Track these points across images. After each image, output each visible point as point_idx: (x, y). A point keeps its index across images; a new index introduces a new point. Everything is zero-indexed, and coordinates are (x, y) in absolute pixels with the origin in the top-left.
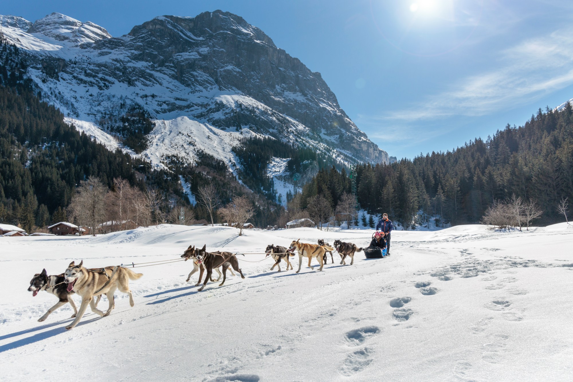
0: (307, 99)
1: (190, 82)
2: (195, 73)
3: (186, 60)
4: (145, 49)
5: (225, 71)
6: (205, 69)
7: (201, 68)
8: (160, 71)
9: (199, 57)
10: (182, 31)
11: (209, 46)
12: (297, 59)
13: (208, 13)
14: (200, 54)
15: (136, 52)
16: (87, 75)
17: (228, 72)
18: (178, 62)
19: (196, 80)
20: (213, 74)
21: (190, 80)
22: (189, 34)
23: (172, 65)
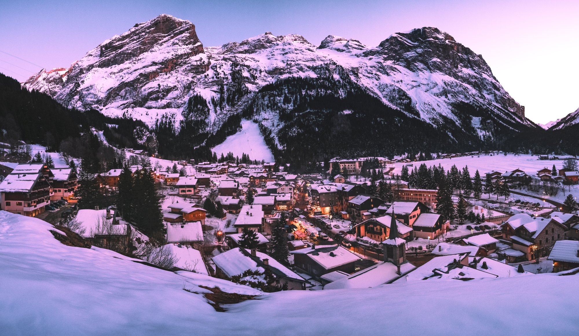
0: (476, 72)
1: (414, 70)
2: (416, 64)
3: (411, 57)
4: (389, 54)
5: (432, 62)
6: (422, 62)
7: (419, 61)
8: (398, 64)
9: (417, 55)
10: (405, 40)
11: (422, 48)
12: (468, 48)
13: (419, 30)
14: (417, 53)
15: (385, 56)
16: (369, 73)
17: (435, 63)
18: (407, 59)
19: (418, 69)
20: (426, 64)
21: (414, 68)
22: (409, 41)
23: (403, 60)
